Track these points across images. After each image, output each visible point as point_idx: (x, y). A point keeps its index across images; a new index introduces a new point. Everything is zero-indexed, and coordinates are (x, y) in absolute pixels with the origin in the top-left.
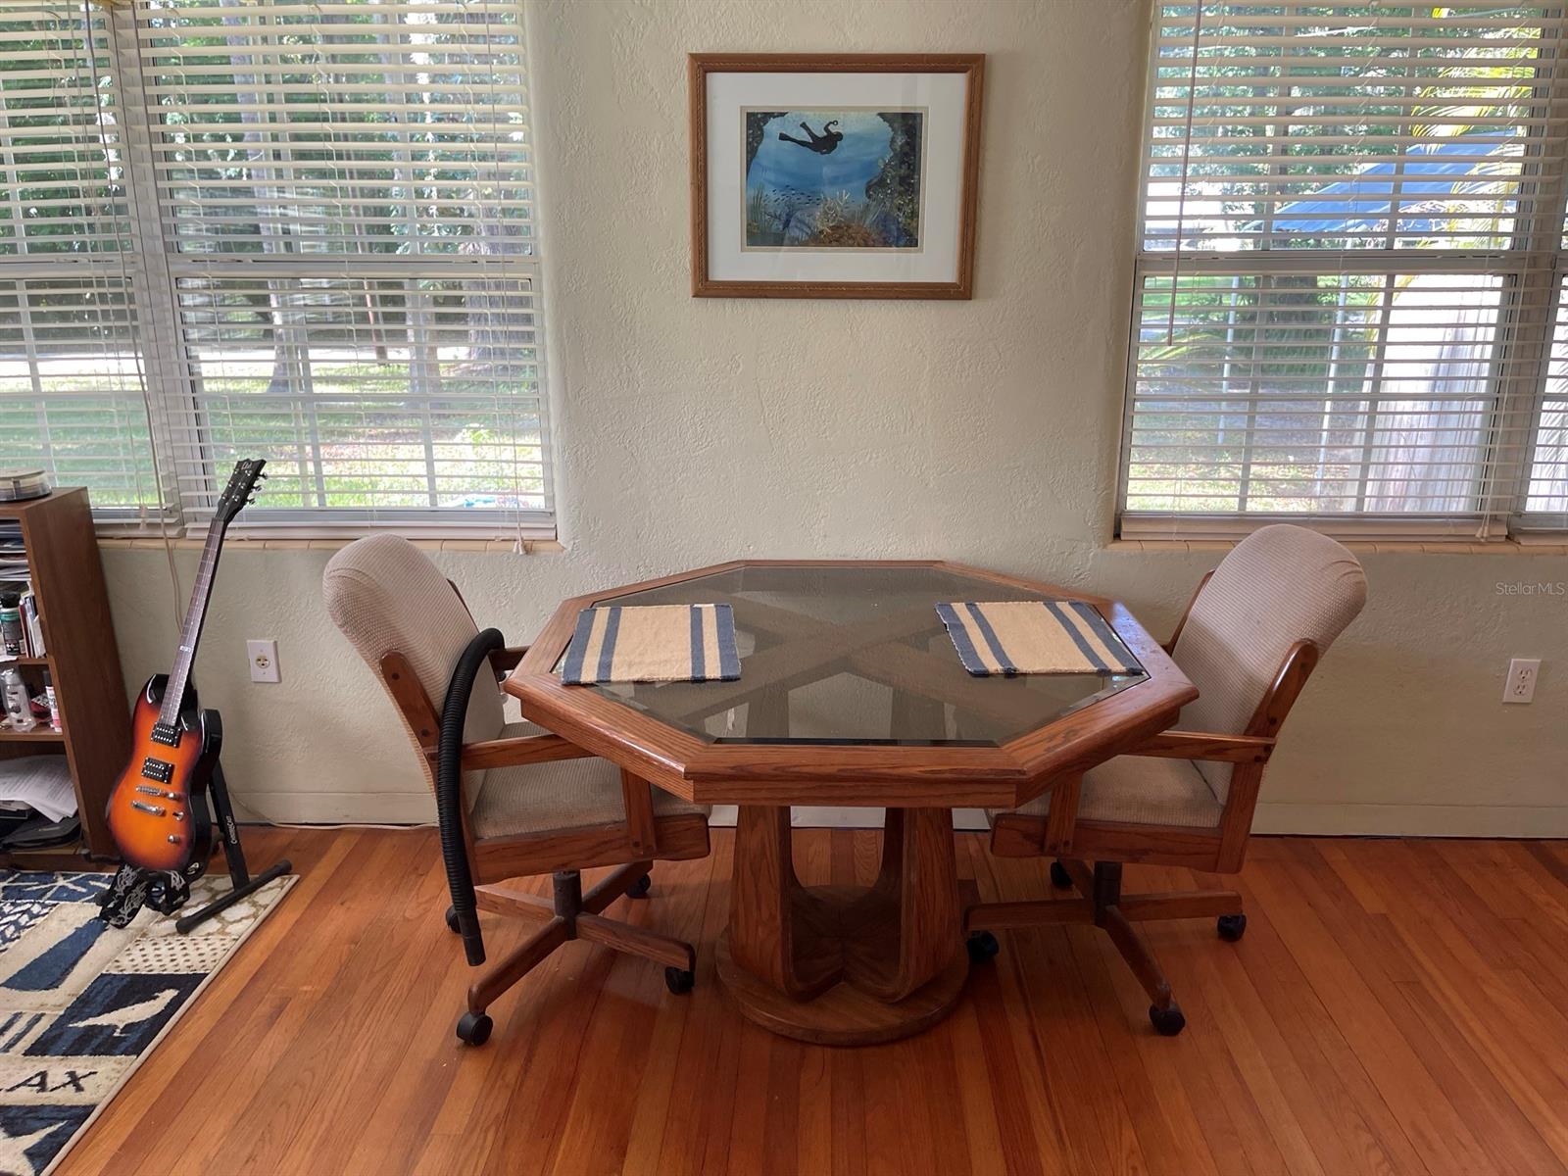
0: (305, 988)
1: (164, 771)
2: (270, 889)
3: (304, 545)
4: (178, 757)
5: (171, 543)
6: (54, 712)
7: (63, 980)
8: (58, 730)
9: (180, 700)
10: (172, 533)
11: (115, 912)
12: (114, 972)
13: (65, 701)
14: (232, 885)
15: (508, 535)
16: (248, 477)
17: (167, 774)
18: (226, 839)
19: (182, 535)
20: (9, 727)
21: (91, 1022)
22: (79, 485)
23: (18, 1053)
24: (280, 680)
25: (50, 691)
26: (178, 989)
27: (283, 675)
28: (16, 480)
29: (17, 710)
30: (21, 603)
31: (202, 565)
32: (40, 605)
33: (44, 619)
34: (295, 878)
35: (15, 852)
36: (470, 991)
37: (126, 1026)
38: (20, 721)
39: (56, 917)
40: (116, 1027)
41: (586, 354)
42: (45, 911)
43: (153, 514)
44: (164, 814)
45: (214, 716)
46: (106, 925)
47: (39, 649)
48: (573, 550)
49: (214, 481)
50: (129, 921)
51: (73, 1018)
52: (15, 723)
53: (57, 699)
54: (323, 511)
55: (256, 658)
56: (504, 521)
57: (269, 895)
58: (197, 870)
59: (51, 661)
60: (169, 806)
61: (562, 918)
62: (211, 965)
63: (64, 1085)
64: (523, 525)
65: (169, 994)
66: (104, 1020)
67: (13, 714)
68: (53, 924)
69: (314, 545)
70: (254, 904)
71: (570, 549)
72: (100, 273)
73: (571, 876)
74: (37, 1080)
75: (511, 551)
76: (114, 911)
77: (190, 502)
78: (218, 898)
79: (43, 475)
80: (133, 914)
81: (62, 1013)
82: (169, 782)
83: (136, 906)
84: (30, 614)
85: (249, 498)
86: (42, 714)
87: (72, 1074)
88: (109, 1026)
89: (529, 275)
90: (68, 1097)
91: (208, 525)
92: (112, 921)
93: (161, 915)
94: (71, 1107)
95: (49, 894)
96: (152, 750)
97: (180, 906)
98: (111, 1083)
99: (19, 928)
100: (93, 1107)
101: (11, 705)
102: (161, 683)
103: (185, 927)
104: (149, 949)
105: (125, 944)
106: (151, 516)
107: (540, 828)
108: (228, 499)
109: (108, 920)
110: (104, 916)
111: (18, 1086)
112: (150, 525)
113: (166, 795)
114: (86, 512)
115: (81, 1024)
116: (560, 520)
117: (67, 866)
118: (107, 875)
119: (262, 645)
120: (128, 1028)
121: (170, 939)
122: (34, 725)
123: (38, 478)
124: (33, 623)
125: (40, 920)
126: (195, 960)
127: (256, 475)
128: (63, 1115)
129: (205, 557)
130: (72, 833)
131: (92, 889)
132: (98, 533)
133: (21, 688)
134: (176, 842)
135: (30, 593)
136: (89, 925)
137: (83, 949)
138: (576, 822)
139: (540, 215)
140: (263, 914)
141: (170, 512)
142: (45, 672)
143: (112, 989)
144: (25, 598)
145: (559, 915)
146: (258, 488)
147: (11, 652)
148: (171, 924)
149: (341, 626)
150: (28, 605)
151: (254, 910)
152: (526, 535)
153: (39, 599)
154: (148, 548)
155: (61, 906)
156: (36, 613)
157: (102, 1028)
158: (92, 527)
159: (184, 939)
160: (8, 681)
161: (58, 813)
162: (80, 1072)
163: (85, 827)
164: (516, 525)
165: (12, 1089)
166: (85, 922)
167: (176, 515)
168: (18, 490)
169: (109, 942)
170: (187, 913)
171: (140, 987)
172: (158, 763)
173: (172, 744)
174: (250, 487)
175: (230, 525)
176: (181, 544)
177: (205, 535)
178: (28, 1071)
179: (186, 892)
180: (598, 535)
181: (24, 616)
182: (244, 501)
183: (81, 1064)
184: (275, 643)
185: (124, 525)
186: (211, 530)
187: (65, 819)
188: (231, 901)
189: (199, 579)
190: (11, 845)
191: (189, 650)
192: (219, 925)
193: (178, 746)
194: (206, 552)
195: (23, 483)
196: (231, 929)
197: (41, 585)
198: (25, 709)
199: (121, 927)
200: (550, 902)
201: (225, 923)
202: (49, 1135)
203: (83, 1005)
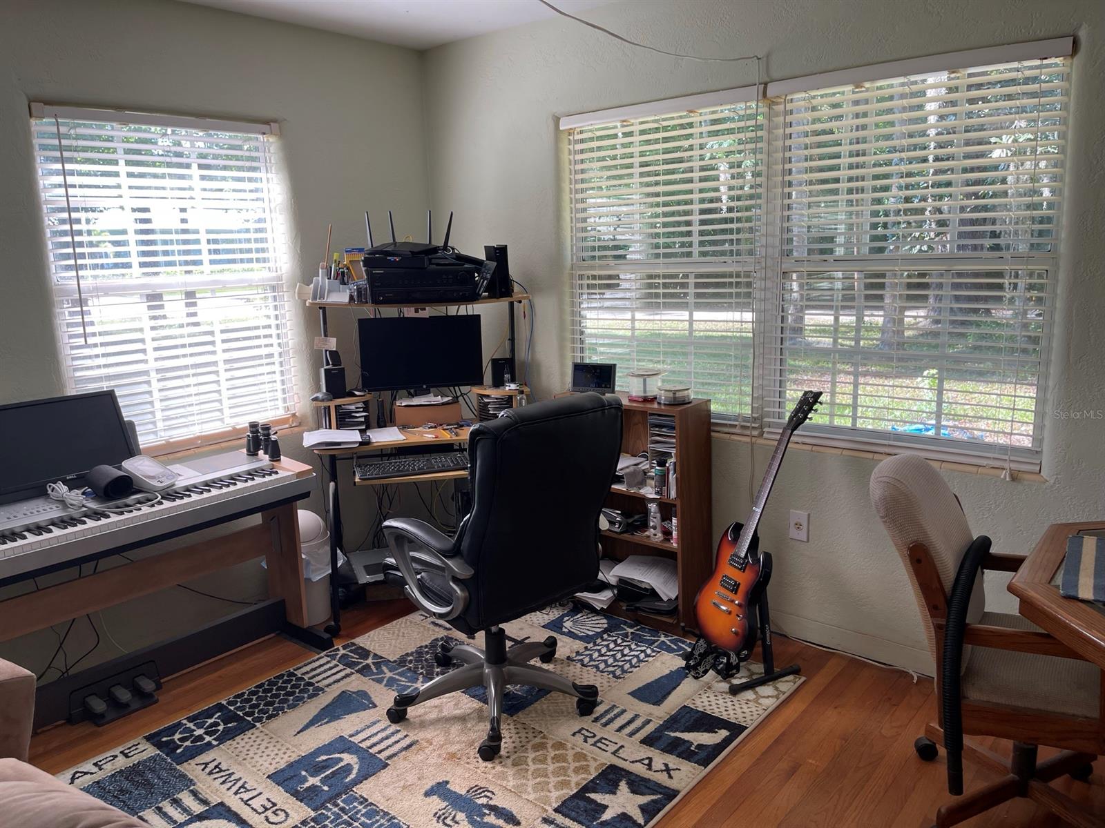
0: (810, 761)
1: (734, 586)
2: (787, 681)
3: (839, 451)
4: (744, 579)
5: (754, 439)
6: (674, 533)
7: (663, 701)
8: (675, 545)
9: (749, 542)
10: (755, 433)
11: (695, 668)
12: (692, 706)
13: (682, 528)
14: (763, 671)
15: (998, 464)
16: (810, 401)
17: (735, 588)
18: (764, 640)
19: (761, 435)
20: (648, 537)
21: (678, 734)
22: (705, 397)
23: (636, 740)
24: (808, 541)
25: (674, 521)
26: (729, 731)
27: (810, 537)
28: (675, 392)
29: (654, 528)
30: (667, 465)
31: (774, 457)
32: (678, 468)
33: (679, 476)
34: (803, 679)
35: (640, 613)
36: (939, 810)
37: (698, 745)
38: (655, 535)
39: (660, 659)
40: (692, 743)
41: (1091, 329)
42: (654, 654)
43: (746, 419)
44: (730, 613)
45: (768, 557)
46: (687, 674)
47: (673, 494)
48: (1054, 483)
49: (785, 403)
50: (702, 676)
51: (668, 728)
52: (652, 536)
53: (677, 527)
54: (854, 430)
55: (795, 522)
56: (994, 453)
57: (787, 685)
58: (746, 655)
59: (678, 503)
60: (735, 610)
61: (1016, 777)
62: (750, 722)
63: (662, 771)
64: (1012, 458)
65: (724, 733)
66: (686, 736)
67: (652, 530)
68: (658, 664)
69: (845, 452)
70: (777, 689)
71: (1052, 481)
72: (739, 269)
73: (1030, 747)
74: (646, 762)
75: (999, 477)
76: (693, 667)
77: (768, 415)
78: (755, 677)
79: (689, 391)
80: (706, 672)
81: (661, 723)
82: (736, 593)
83: (708, 668)
84: (671, 473)
85: (809, 416)
86: (667, 533)
87: (666, 765)
88: (688, 741)
89: (1045, 268)
90: (662, 778)
91: (781, 431)
92: (692, 673)
93: (720, 678)
94: (666, 787)
95: (656, 644)
96: (727, 570)
97: (732, 676)
98: (689, 780)
99: (640, 661)
100: (678, 792)
101: (652, 524)
102: (738, 528)
103: (735, 691)
104: (712, 698)
105: (697, 691)
106: (744, 421)
107: (1019, 704)
108: (795, 416)
109: (690, 671)
110: (688, 667)
111: (636, 761)
112: (743, 427)
113: (733, 601)
114: (708, 414)
115: (673, 734)
116: (1046, 459)
117: (668, 630)
118: (688, 641)
119: (799, 515)
120: (700, 746)
121: (725, 695)
122: (661, 539)
123: (686, 392)
124: (672, 478)
125: (651, 659)
126: (740, 716)
127: (816, 401)
128: (661, 790)
129: (776, 452)
130: (673, 610)
131: (681, 648)
132: (712, 428)
133: (658, 515)
134: (736, 633)
135: (673, 460)
136: (678, 671)
137: (674, 685)
138: (1050, 708)
139: (1065, 220)
140: (783, 697)
141: (755, 419)
142: (673, 509)
143: (691, 717)
144: (670, 462)
145: (1014, 773)
146: (816, 410)
147: (657, 493)
148: (725, 686)
149: (882, 517)
150: (671, 467)
151: (776, 693)
152: (1014, 466)
153: (678, 464)
154: (740, 441)
155: (662, 654)
156: (675, 472)
157: (684, 741)
158: (710, 424)
159: (733, 699)
160: (653, 510)
161: (667, 595)
162: (671, 766)
163: (680, 608)
164: (1007, 457)
165: (633, 762)
166: (675, 668)
167: (757, 422)
168: (675, 398)
169: (688, 686)
170: (736, 681)
171: (707, 722)
172: (731, 579)
173: (740, 569)
174: (810, 409)
175: (795, 432)
176: (760, 441)
177: (778, 437)
178: (642, 754)
179: (737, 668)
180: (1080, 474)
181: (668, 473)
182: (805, 418)
183: (672, 761)
184: (809, 515)
185: (729, 423)
186: (782, 434)
187: (670, 600)
188: (762, 682)
189: (770, 466)
190: (638, 609)
191: (759, 511)
192: (754, 696)
193: (744, 572)
194: (777, 448)
195: (678, 394)
196: (762, 701)
197: (680, 456)
198: (659, 528)
199: (696, 678)
200: (1008, 762)
201: (759, 697)
202: (652, 801)
203: (673, 722)
